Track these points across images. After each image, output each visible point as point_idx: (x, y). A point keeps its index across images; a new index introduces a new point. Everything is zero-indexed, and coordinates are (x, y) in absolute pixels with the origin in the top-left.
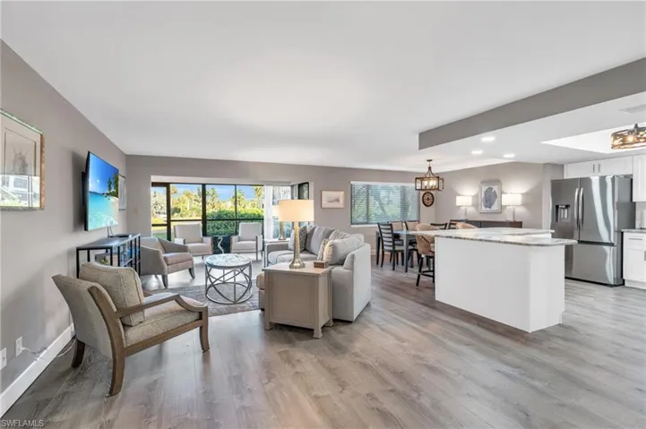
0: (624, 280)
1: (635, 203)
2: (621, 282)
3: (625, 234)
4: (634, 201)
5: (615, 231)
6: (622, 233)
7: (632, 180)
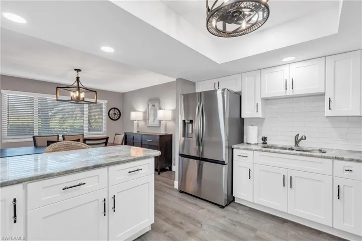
0: (234, 197)
1: (243, 119)
2: (231, 200)
3: (234, 150)
4: (242, 117)
5: (226, 147)
6: (233, 149)
7: (241, 96)
